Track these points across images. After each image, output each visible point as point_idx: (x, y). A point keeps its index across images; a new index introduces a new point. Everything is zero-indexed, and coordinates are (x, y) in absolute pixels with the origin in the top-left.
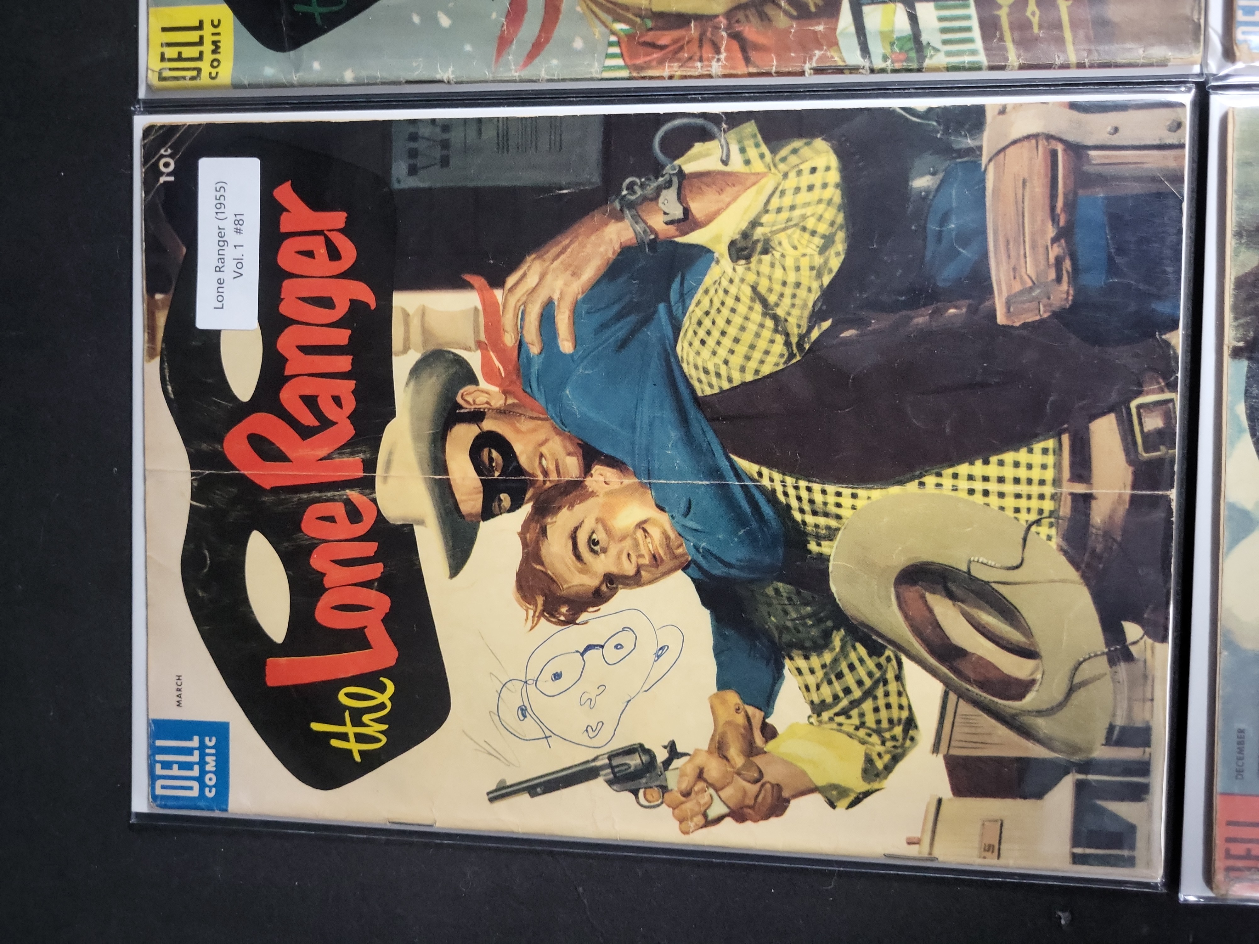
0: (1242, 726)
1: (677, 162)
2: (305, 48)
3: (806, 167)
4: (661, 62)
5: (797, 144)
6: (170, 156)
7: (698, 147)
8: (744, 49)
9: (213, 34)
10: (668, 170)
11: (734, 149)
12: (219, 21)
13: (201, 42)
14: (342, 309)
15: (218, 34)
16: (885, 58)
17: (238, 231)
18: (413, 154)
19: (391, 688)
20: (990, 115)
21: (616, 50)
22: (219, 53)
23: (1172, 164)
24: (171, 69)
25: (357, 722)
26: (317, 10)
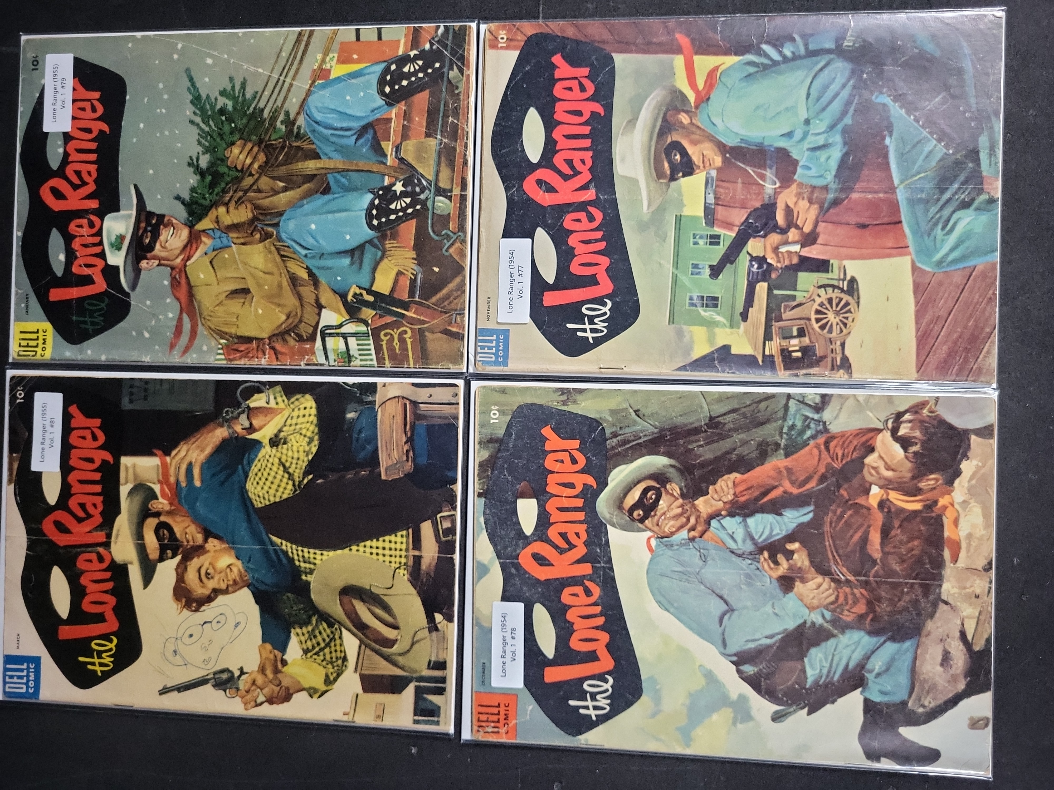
0: (484, 661)
1: (247, 402)
2: (85, 344)
3: (302, 407)
4: (240, 358)
5: (298, 396)
6: (22, 390)
7: (256, 396)
8: (276, 355)
9: (43, 335)
10: (243, 405)
11: (272, 397)
12: (46, 330)
13: (37, 339)
14: (98, 463)
15: (46, 336)
16: (335, 361)
17: (52, 426)
18: (131, 394)
19: (115, 640)
20: (379, 387)
21: (221, 351)
22: (46, 344)
23: (454, 411)
24: (24, 351)
25: (100, 657)
26: (90, 327)
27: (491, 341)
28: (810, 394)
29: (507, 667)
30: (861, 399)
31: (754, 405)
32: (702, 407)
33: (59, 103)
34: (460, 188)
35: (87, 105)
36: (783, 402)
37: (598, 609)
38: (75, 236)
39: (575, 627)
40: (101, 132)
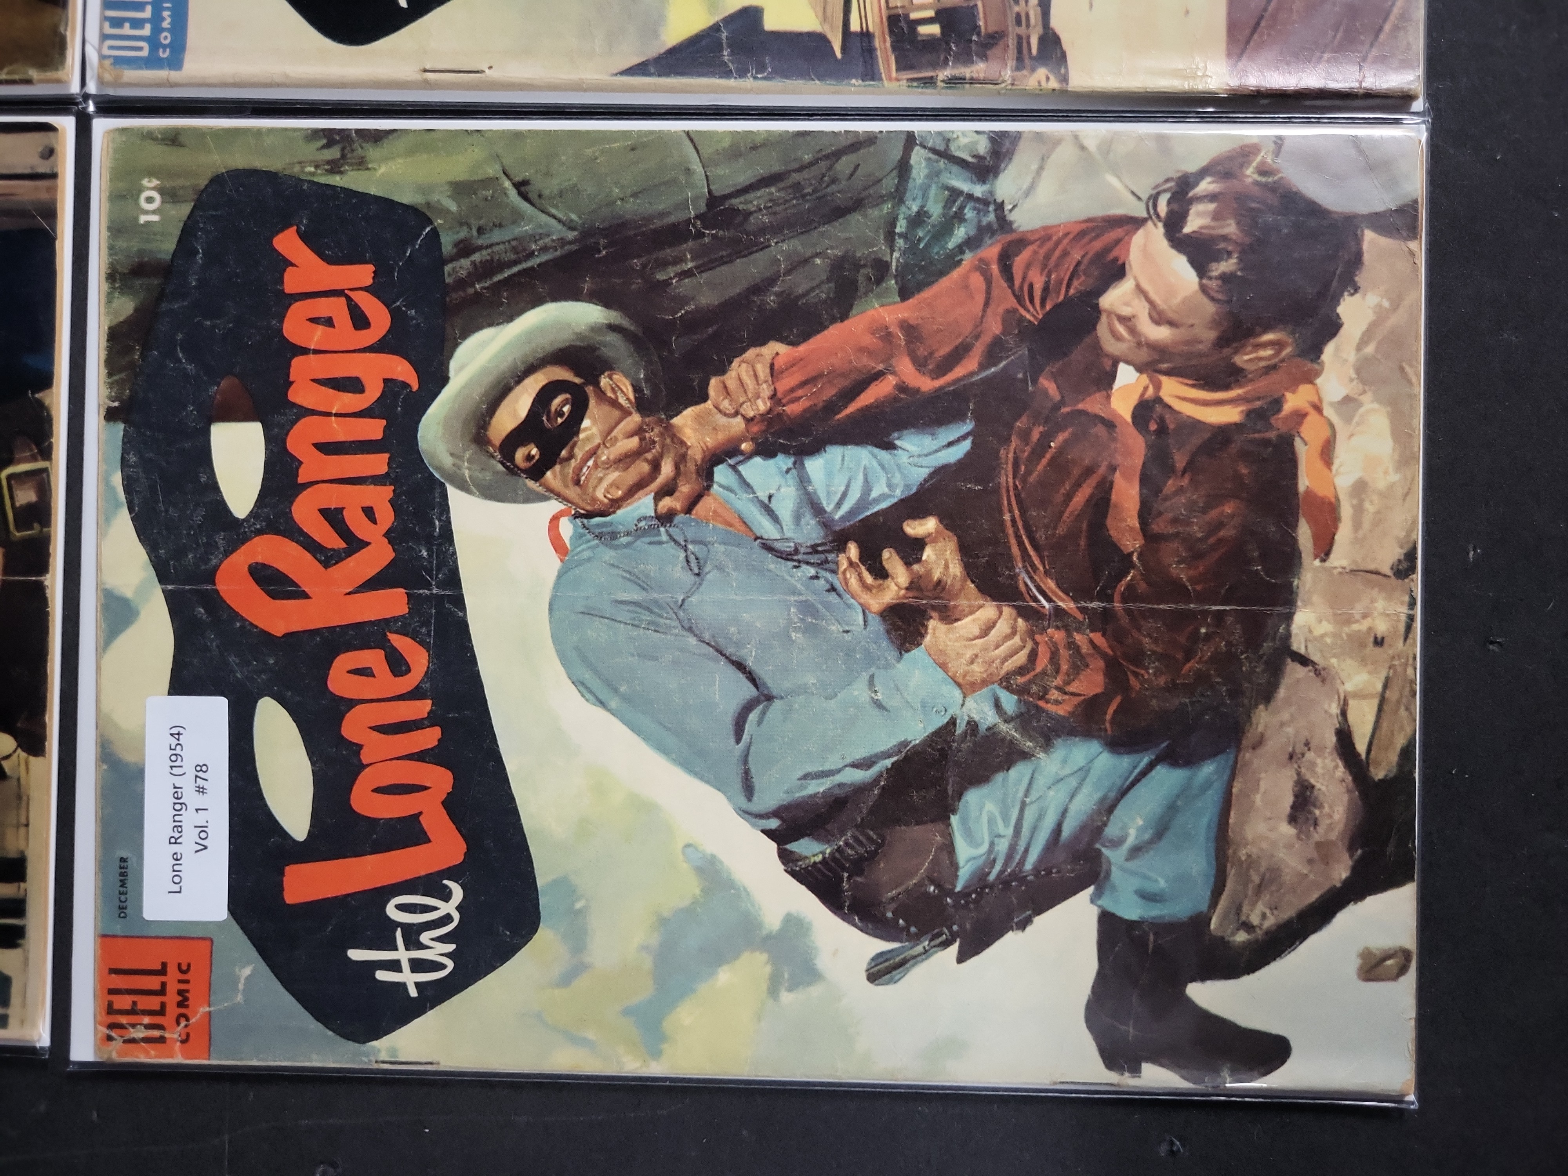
0: (124, 854)
23: (44, 196)
28: (964, 134)
29: (186, 866)
30: (1091, 145)
31: (823, 164)
32: (688, 172)
36: (896, 154)
37: (423, 707)
39: (365, 758)
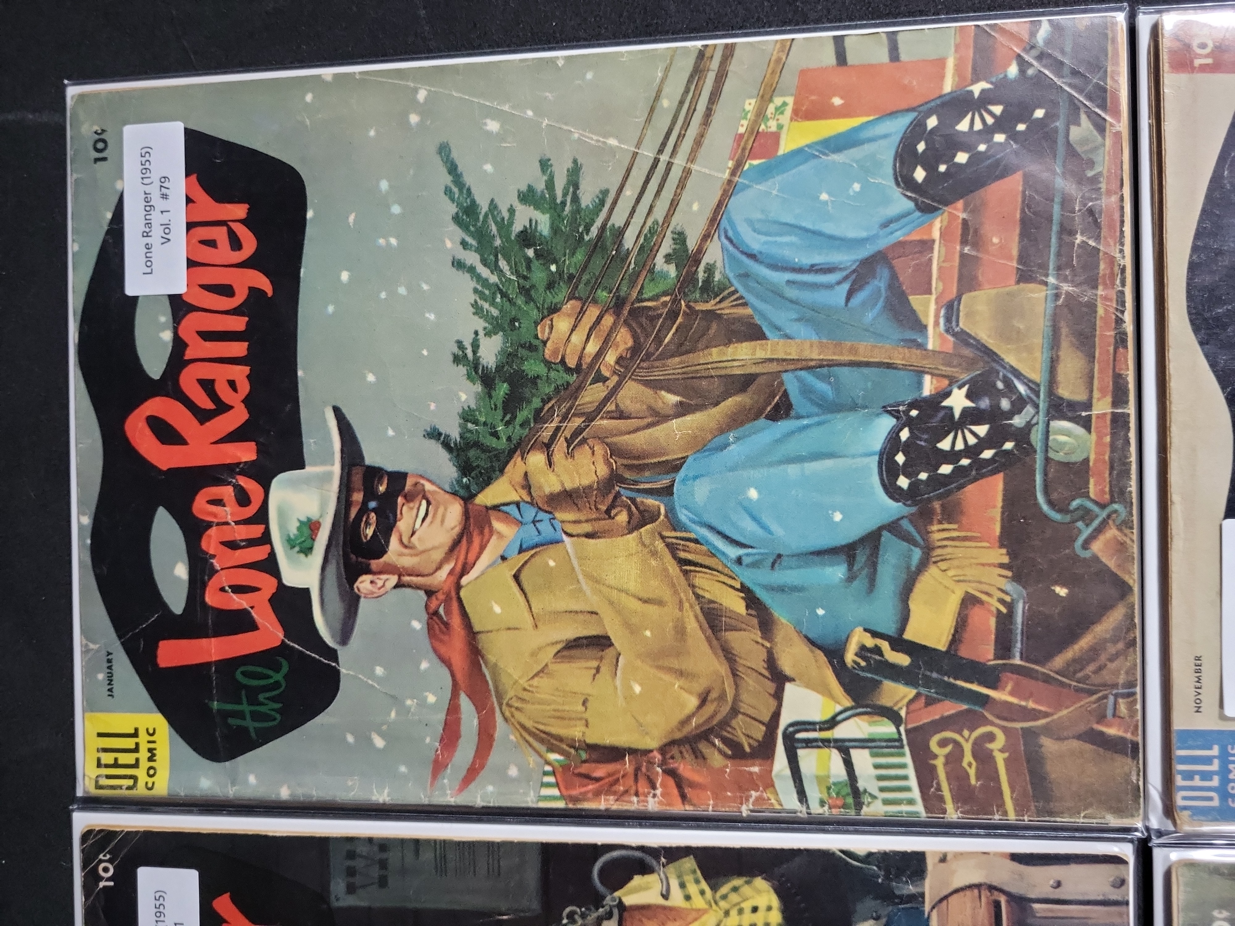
1: (617, 894)
2: (240, 759)
3: (747, 906)
4: (597, 794)
5: (737, 882)
6: (110, 861)
7: (637, 880)
8: (679, 786)
9: (149, 742)
10: (608, 901)
11: (674, 884)
12: (154, 730)
13: (136, 750)
15: (154, 742)
16: (822, 803)
18: (351, 872)
20: (931, 863)
21: (551, 779)
22: (155, 761)
24: (108, 777)
26: (251, 725)
27: (1208, 760)
33: (157, 232)
34: (1109, 399)
35: (220, 234)
38: (209, 525)
40: (255, 293)
